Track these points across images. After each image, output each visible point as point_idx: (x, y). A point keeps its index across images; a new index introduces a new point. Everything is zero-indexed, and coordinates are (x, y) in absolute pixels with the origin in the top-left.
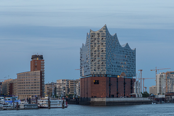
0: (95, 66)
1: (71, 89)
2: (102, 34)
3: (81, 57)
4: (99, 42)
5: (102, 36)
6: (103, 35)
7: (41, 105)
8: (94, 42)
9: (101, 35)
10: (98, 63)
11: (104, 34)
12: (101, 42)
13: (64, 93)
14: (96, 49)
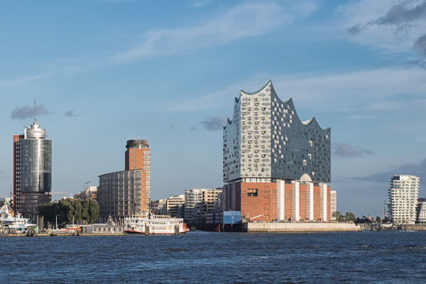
0: (250, 161)
1: (209, 207)
2: (263, 100)
3: (225, 146)
4: (258, 116)
5: (263, 104)
6: (265, 102)
7: (133, 228)
8: (248, 116)
9: (262, 102)
10: (257, 156)
11: (267, 99)
12: (262, 116)
13: (198, 214)
14: (252, 128)
